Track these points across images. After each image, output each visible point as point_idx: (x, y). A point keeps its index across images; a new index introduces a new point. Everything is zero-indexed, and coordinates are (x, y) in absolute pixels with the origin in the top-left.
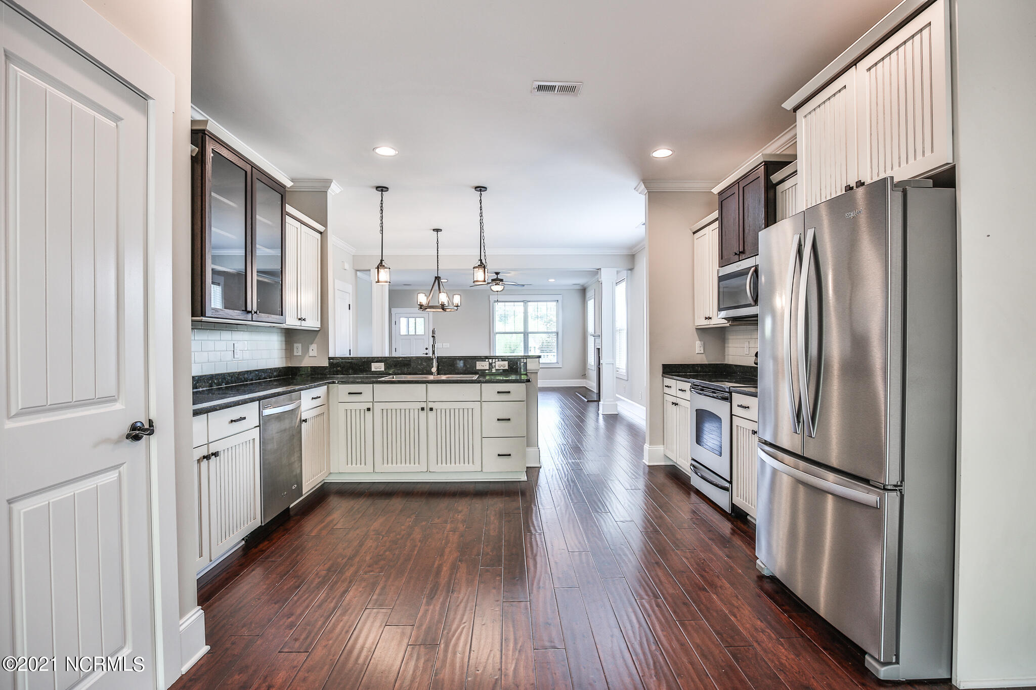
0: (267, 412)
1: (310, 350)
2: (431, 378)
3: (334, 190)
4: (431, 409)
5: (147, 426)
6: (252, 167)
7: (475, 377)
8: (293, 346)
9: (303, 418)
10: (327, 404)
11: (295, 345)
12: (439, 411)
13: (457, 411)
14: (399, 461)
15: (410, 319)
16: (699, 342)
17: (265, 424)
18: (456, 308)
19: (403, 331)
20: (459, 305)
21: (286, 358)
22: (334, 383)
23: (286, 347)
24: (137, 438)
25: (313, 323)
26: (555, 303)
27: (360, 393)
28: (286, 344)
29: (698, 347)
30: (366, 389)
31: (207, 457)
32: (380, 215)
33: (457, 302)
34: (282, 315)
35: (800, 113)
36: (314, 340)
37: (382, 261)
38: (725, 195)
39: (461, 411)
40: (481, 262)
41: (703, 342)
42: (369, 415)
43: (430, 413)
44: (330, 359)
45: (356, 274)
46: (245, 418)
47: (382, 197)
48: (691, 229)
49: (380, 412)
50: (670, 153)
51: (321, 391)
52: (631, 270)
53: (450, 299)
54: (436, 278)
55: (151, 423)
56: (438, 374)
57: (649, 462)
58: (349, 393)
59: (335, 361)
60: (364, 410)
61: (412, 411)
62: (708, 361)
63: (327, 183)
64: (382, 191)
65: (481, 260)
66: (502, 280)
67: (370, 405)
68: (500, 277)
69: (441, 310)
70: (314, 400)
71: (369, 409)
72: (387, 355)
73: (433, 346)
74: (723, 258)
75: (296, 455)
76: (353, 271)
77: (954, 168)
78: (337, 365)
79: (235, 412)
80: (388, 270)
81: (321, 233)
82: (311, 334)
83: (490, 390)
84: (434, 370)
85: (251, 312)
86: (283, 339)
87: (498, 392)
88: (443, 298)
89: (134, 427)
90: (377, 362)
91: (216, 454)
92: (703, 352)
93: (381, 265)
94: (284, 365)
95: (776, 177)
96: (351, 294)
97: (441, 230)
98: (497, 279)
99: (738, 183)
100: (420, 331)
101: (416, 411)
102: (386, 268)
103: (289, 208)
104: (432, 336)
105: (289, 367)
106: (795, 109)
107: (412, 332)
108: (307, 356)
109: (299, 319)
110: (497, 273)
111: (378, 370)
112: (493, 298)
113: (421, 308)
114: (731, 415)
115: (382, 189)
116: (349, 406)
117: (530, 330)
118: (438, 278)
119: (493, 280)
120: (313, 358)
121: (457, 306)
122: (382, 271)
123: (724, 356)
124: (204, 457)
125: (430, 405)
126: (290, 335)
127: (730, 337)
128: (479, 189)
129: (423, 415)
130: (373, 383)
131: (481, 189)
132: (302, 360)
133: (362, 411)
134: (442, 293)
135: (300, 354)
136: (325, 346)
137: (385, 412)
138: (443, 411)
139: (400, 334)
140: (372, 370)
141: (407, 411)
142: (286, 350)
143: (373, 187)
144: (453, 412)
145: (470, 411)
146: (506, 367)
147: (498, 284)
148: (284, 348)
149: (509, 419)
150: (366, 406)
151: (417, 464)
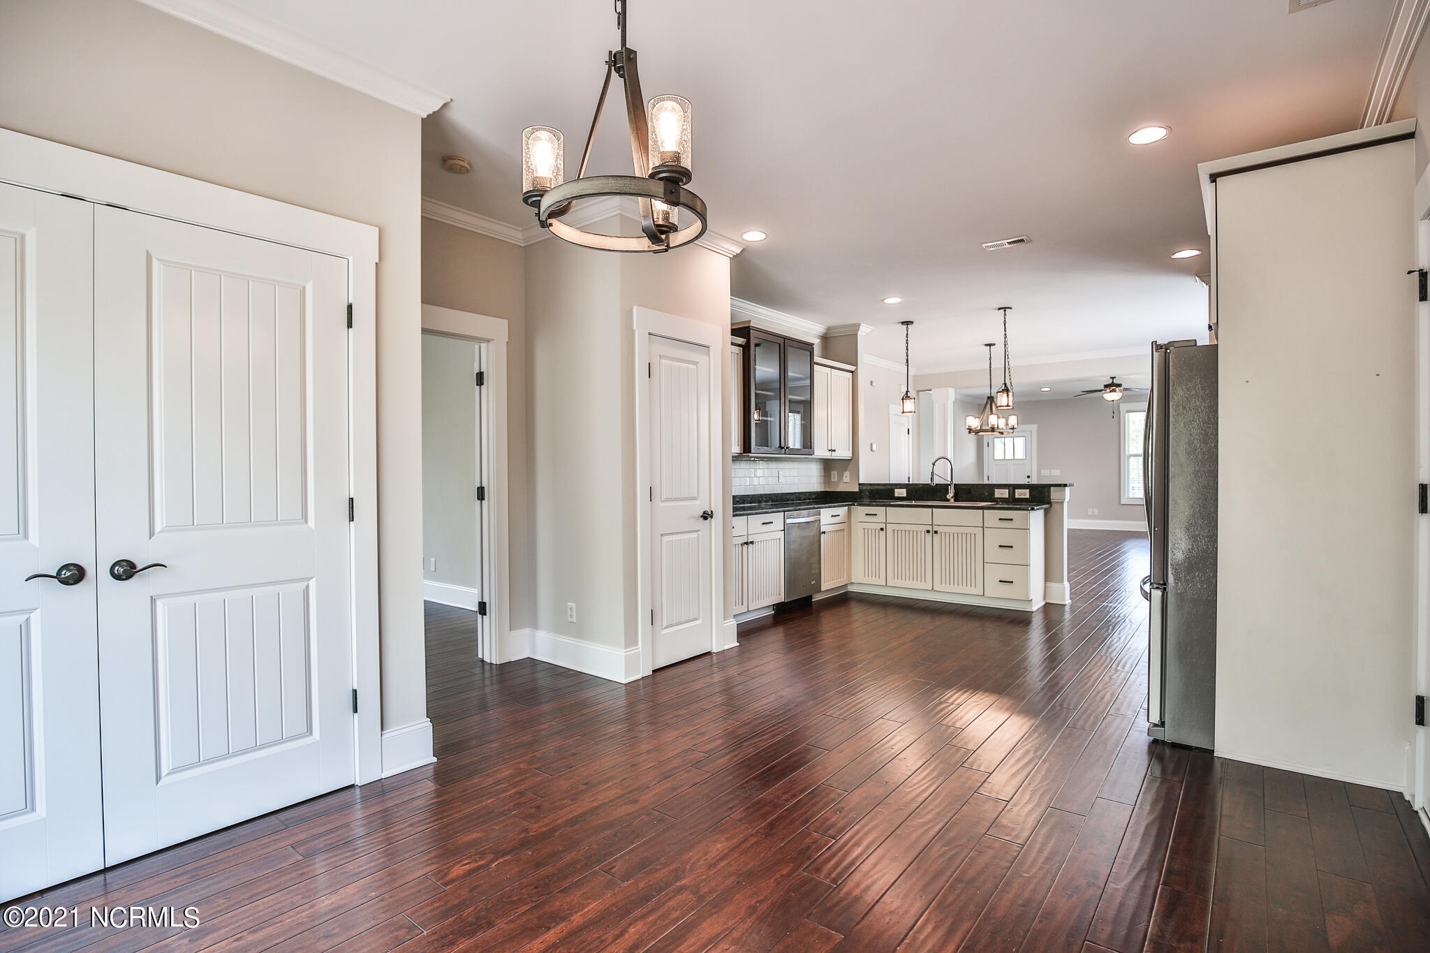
0: (789, 521)
1: (844, 477)
2: (938, 504)
3: (864, 331)
4: (936, 532)
5: (710, 513)
6: (785, 338)
7: (989, 504)
8: (831, 474)
9: (823, 530)
10: (848, 523)
11: (832, 472)
12: (943, 535)
13: (960, 535)
14: (907, 577)
15: (1015, 438)
17: (788, 528)
19: (999, 455)
20: (1016, 426)
21: (825, 483)
22: (854, 505)
24: (705, 518)
25: (844, 453)
27: (877, 515)
28: (825, 472)
30: (879, 510)
31: (746, 543)
33: (1013, 424)
34: (810, 448)
36: (847, 467)
37: (907, 392)
39: (964, 536)
40: (1006, 386)
42: (882, 534)
43: (935, 535)
44: (860, 484)
46: (773, 523)
47: (907, 330)
49: (892, 532)
51: (841, 510)
54: (989, 398)
55: (712, 512)
56: (955, 500)
58: (867, 514)
59: (864, 487)
60: (879, 530)
61: (919, 533)
63: (857, 326)
64: (907, 325)
65: (1005, 384)
66: (1119, 385)
67: (883, 526)
68: (1116, 381)
70: (833, 518)
71: (882, 529)
78: (865, 490)
79: (767, 518)
81: (852, 372)
82: (844, 464)
83: (993, 516)
84: (949, 496)
85: (784, 448)
86: (822, 467)
87: (1001, 519)
89: (704, 513)
90: (899, 488)
91: (752, 543)
93: (906, 397)
98: (1112, 385)
100: (1020, 454)
101: (923, 533)
103: (818, 359)
105: (827, 492)
107: (1009, 456)
108: (841, 482)
109: (830, 450)
110: (1113, 378)
112: (1123, 407)
115: (907, 323)
116: (866, 526)
119: (1106, 386)
120: (846, 484)
121: (1013, 429)
122: (907, 402)
124: (745, 543)
125: (936, 528)
126: (826, 464)
128: (1002, 309)
129: (929, 537)
130: (886, 506)
132: (838, 486)
133: (877, 531)
134: (993, 415)
135: (836, 480)
136: (856, 473)
137: (896, 532)
138: (947, 535)
139: (996, 458)
140: (896, 495)
141: (915, 533)
142: (824, 476)
143: (899, 323)
144: (956, 535)
145: (973, 536)
146: (1028, 496)
147: (1114, 391)
148: (823, 474)
149: (1012, 547)
150: (880, 526)
151: (923, 582)
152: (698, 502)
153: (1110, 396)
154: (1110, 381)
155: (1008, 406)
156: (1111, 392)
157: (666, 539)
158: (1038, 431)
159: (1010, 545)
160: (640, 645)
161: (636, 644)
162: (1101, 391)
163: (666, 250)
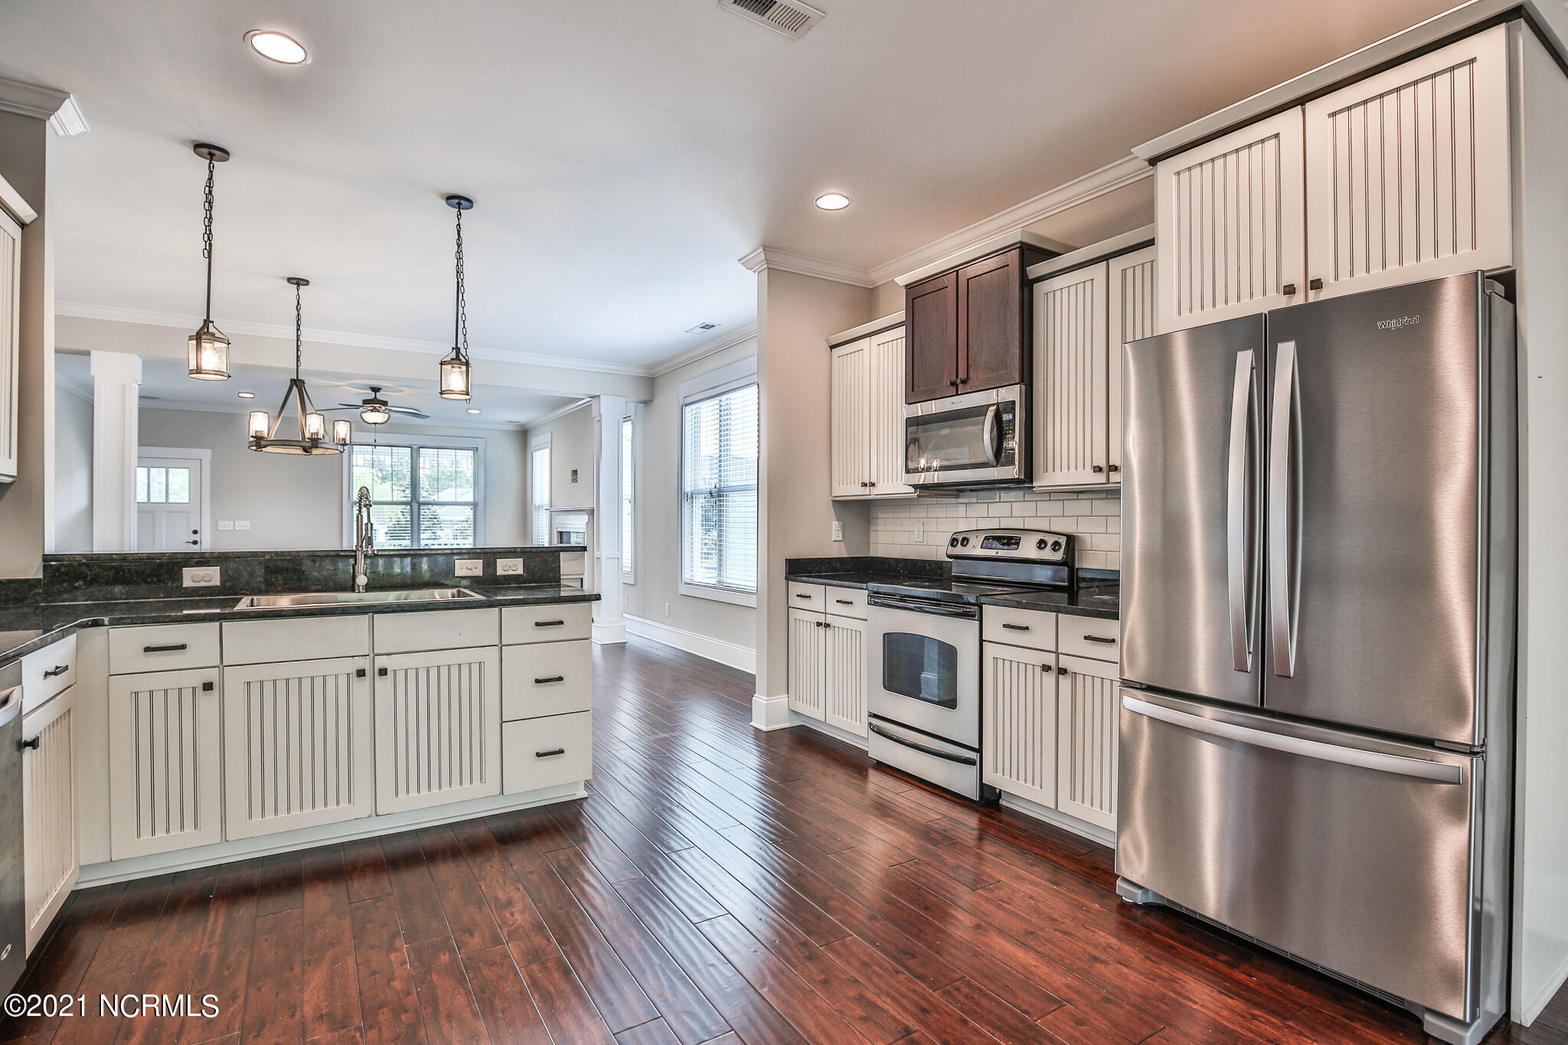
4: (383, 672)
9: (25, 738)
10: (74, 685)
12: (401, 676)
13: (444, 671)
14: (296, 801)
15: (153, 470)
16: (836, 522)
18: (340, 447)
20: (347, 442)
22: (96, 624)
26: (471, 453)
27: (183, 647)
29: (835, 530)
30: (195, 634)
33: (342, 436)
35: (1164, 167)
37: (207, 322)
38: (923, 289)
39: (454, 671)
41: (841, 523)
42: (208, 703)
43: (379, 681)
44: (48, 558)
47: (211, 172)
48: (827, 341)
49: (242, 690)
50: (844, 202)
52: (647, 403)
54: (294, 381)
57: (767, 725)
58: (147, 649)
59: (65, 566)
60: (194, 689)
61: (331, 681)
62: (848, 554)
63: (49, 97)
64: (211, 156)
66: (385, 403)
67: (212, 675)
68: (380, 396)
69: (299, 451)
70: (51, 678)
71: (208, 687)
74: (915, 390)
78: (76, 574)
80: (225, 345)
81: (22, 226)
83: (519, 619)
84: (362, 580)
87: (537, 624)
88: (314, 424)
90: (199, 564)
92: (841, 539)
93: (203, 335)
95: (1036, 270)
97: (307, 283)
98: (375, 401)
99: (957, 271)
101: (343, 681)
102: (220, 340)
107: (157, 497)
110: (376, 390)
114: (981, 641)
115: (211, 152)
116: (146, 683)
117: (423, 499)
118: (297, 383)
119: (366, 402)
121: (343, 445)
122: (208, 346)
123: (868, 544)
125: (381, 662)
127: (880, 515)
128: (457, 201)
130: (222, 619)
131: (459, 202)
133: (187, 695)
137: (255, 687)
138: (412, 674)
140: (189, 583)
141: (319, 682)
144: (433, 672)
145: (475, 669)
146: (520, 571)
147: (374, 410)
149: (560, 679)
150: (198, 678)
151: (344, 803)
153: (372, 417)
154: (371, 395)
156: (372, 411)
158: (212, 461)
159: (557, 676)
162: (358, 407)
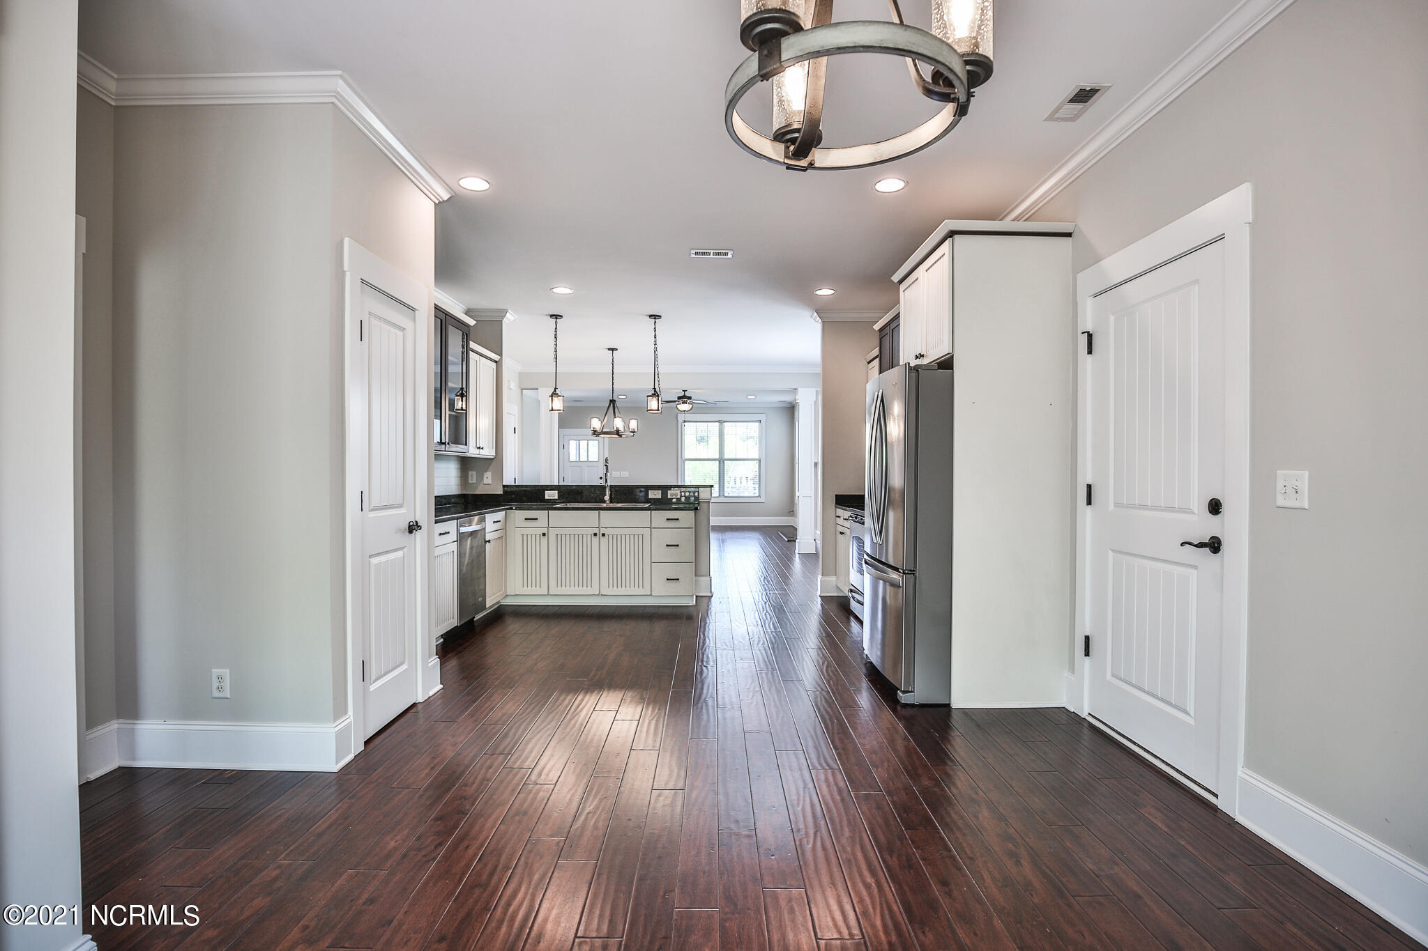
0: (463, 530)
1: (485, 478)
2: (604, 505)
3: (509, 318)
4: (603, 535)
5: (415, 524)
6: (446, 314)
7: (647, 505)
8: (468, 474)
9: (487, 539)
10: (504, 529)
11: (470, 473)
12: (611, 537)
13: (627, 536)
14: (572, 583)
15: (581, 442)
17: (461, 539)
18: (632, 434)
19: (573, 457)
20: (636, 430)
21: (461, 485)
22: (512, 509)
23: (461, 474)
24: (411, 531)
25: (488, 452)
26: (757, 424)
27: (536, 519)
28: (461, 472)
30: (541, 514)
32: (554, 343)
33: (633, 428)
34: (466, 445)
35: (902, 287)
36: (488, 468)
37: (556, 389)
38: (884, 333)
39: (632, 537)
40: (655, 391)
42: (544, 540)
43: (602, 538)
44: (504, 486)
45: (522, 392)
46: (449, 533)
47: (556, 324)
48: (865, 359)
49: (555, 537)
50: (833, 292)
51: (500, 515)
53: (627, 425)
54: (611, 401)
55: (417, 523)
56: (611, 502)
58: (526, 519)
59: (509, 489)
60: (540, 535)
61: (585, 537)
63: (502, 313)
64: (556, 318)
65: (655, 389)
66: (690, 398)
67: (545, 531)
68: (688, 394)
69: (616, 436)
70: (496, 523)
71: (544, 534)
72: (556, 483)
73: (606, 475)
75: (482, 572)
76: (519, 390)
77: (952, 356)
78: (512, 493)
79: (443, 527)
80: (562, 397)
81: (496, 362)
82: (487, 462)
83: (660, 517)
84: (607, 498)
85: (445, 443)
86: (459, 466)
87: (667, 519)
88: (618, 423)
89: (410, 524)
90: (551, 490)
93: (554, 393)
94: (460, 493)
96: (517, 416)
97: (616, 350)
98: (684, 397)
99: (889, 324)
100: (594, 457)
101: (589, 537)
102: (560, 396)
103: (472, 345)
104: (606, 465)
105: (466, 494)
106: (901, 281)
107: (583, 458)
108: (482, 484)
109: (477, 448)
111: (552, 498)
112: (681, 417)
113: (594, 434)
115: (556, 317)
116: (526, 531)
117: (726, 457)
118: (613, 402)
119: (679, 398)
120: (488, 484)
121: (634, 432)
122: (555, 399)
125: (603, 531)
126: (466, 464)
128: (653, 317)
129: (595, 540)
130: (549, 509)
131: (655, 317)
132: (476, 488)
133: (538, 536)
134: (617, 418)
135: (474, 481)
136: (500, 473)
137: (559, 537)
138: (615, 537)
139: (571, 460)
140: (547, 497)
141: (581, 536)
142: (461, 477)
143: (547, 315)
144: (623, 537)
145: (641, 537)
147: (685, 402)
148: (459, 475)
150: (542, 531)
151: (589, 588)
152: (402, 511)
153: (683, 407)
154: (684, 394)
155: (658, 410)
156: (682, 403)
157: (374, 561)
159: (677, 544)
160: (350, 712)
161: (345, 712)
162: (675, 401)
163: (804, 169)
